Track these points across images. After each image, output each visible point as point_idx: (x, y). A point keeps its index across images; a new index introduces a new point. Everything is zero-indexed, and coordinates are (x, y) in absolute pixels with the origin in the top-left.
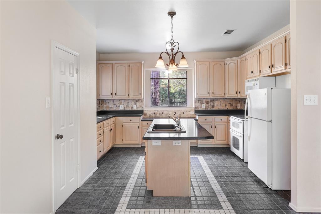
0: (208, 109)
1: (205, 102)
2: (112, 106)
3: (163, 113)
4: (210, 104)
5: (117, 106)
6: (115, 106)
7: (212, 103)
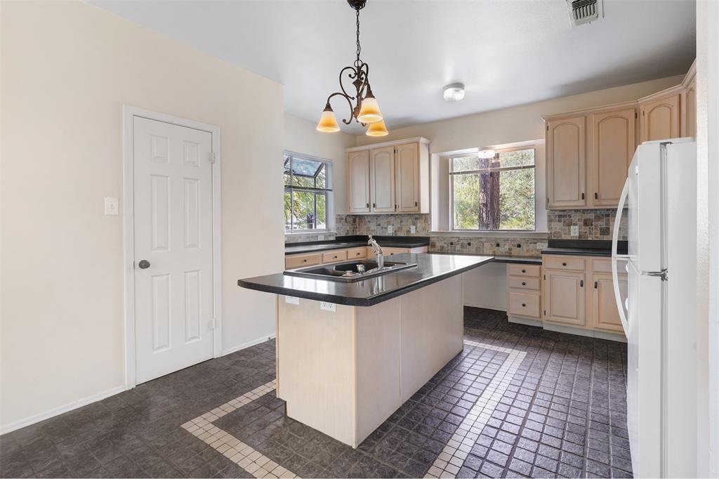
0: (589, 239)
1: (579, 220)
2: (375, 228)
3: (469, 244)
4: (596, 226)
5: (382, 228)
6: (380, 227)
7: (602, 224)
